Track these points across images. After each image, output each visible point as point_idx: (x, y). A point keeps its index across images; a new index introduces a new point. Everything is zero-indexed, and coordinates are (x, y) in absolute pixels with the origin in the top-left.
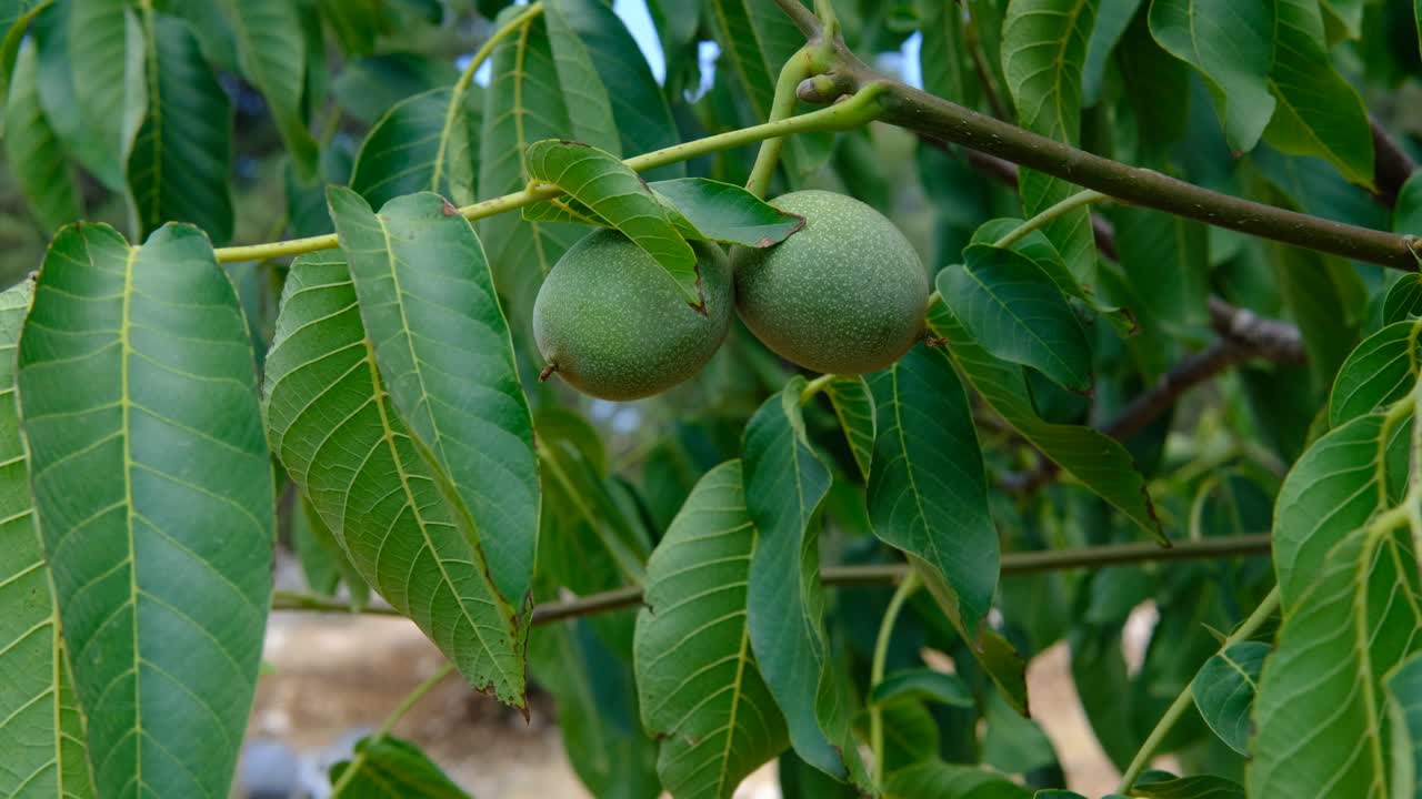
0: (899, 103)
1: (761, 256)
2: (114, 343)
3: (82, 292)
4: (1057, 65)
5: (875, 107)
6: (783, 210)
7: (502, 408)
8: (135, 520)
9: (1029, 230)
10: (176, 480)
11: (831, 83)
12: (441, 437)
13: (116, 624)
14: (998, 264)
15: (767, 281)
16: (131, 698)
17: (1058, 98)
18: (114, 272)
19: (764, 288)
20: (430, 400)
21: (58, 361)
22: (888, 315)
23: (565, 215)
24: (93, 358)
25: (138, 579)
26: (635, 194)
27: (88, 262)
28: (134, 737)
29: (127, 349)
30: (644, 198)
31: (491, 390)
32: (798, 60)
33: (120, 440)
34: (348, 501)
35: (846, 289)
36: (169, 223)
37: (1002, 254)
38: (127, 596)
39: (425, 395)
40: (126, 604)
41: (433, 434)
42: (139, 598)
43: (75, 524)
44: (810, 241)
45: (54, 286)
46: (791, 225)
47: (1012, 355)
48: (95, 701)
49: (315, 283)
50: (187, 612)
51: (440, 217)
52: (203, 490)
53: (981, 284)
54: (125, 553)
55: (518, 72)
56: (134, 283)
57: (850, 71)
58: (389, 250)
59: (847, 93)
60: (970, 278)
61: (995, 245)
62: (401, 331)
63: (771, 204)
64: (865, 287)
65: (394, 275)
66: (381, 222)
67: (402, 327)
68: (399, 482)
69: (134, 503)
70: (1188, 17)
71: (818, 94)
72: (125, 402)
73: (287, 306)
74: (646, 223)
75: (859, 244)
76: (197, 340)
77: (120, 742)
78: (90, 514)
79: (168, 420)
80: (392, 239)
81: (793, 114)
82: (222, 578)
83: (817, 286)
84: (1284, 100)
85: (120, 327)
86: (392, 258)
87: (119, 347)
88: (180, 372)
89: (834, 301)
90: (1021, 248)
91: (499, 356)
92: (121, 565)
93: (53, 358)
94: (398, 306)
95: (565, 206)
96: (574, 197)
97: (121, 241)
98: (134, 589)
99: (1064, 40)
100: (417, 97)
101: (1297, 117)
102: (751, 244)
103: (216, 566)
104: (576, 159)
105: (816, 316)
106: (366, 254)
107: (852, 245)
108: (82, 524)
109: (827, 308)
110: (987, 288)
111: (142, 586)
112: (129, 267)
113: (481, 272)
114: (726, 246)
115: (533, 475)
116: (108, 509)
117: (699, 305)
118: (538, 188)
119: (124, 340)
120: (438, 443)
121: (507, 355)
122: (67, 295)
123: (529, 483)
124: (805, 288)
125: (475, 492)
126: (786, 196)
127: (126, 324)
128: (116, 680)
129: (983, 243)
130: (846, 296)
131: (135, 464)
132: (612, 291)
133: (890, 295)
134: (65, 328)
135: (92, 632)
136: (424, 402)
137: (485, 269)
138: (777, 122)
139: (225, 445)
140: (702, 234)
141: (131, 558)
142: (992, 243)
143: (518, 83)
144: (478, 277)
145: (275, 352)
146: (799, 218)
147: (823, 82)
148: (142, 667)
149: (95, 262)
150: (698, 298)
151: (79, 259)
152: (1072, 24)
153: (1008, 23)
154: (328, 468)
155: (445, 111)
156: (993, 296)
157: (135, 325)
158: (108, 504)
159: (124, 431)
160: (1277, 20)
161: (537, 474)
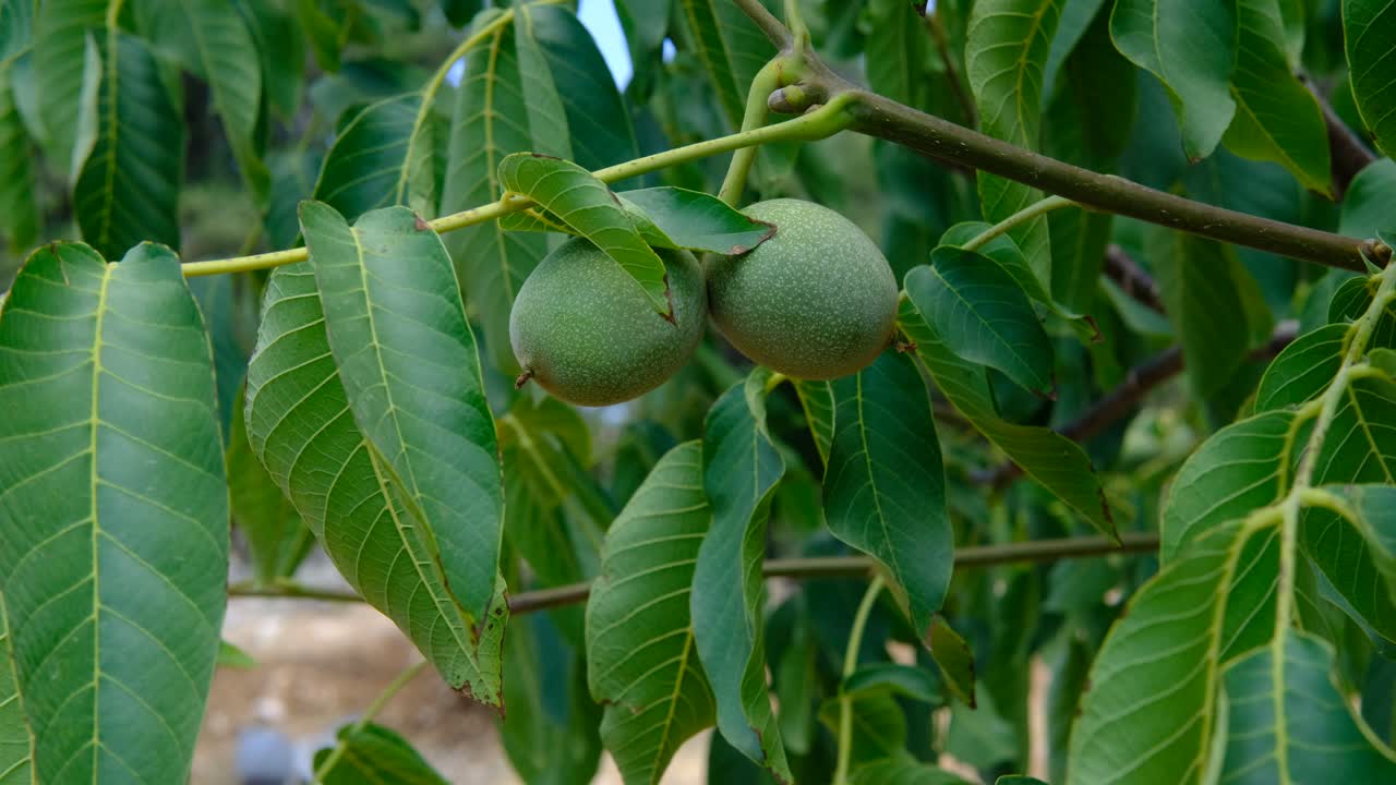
0: (869, 112)
1: (733, 263)
2: (86, 362)
3: (56, 311)
4: (1020, 64)
5: (845, 116)
6: (754, 218)
7: (468, 419)
8: (100, 537)
9: (997, 234)
10: (141, 497)
11: (802, 94)
12: (407, 449)
13: (76, 640)
14: (966, 266)
15: (740, 288)
16: (90, 711)
17: (1019, 98)
18: (89, 290)
19: (736, 294)
20: (396, 410)
21: (28, 382)
22: (859, 321)
23: (540, 224)
24: (63, 378)
25: (100, 595)
26: (604, 207)
27: (63, 281)
28: (92, 748)
29: (98, 368)
30: (615, 210)
31: (458, 403)
32: (769, 71)
33: (88, 458)
34: (329, 505)
35: (814, 297)
36: (144, 243)
37: (970, 256)
38: (89, 610)
39: (392, 406)
40: (88, 619)
41: (400, 446)
42: (101, 612)
43: (37, 542)
44: (780, 249)
45: (25, 308)
46: (762, 233)
47: (976, 357)
48: (50, 717)
49: (294, 293)
50: (147, 627)
51: (412, 231)
52: (166, 508)
53: (948, 285)
54: (90, 569)
55: (489, 75)
56: (108, 302)
57: (820, 81)
58: (362, 264)
59: (818, 103)
60: (938, 278)
61: (964, 247)
62: (371, 344)
63: (745, 212)
64: (836, 294)
65: (365, 289)
66: (355, 235)
67: (371, 340)
68: (378, 487)
69: (99, 520)
70: (1152, 23)
71: (788, 104)
72: (94, 420)
73: (268, 315)
74: (617, 234)
75: (829, 253)
76: (166, 360)
77: (77, 754)
78: (54, 531)
79: (135, 439)
80: (365, 253)
81: (765, 124)
82: (182, 595)
83: (788, 294)
84: (1243, 104)
85: (92, 346)
86: (364, 272)
87: (90, 366)
88: (150, 392)
89: (805, 307)
90: (988, 252)
91: (465, 368)
92: (84, 580)
93: (21, 379)
94: (368, 320)
95: (539, 216)
96: (547, 208)
97: (98, 259)
98: (97, 605)
99: (1028, 41)
100: (387, 101)
101: (1258, 123)
102: (723, 251)
103: (176, 582)
104: (547, 172)
105: (786, 322)
106: (336, 268)
107: (823, 253)
108: (45, 542)
109: (798, 314)
110: (954, 290)
111: (105, 601)
112: (104, 286)
113: (451, 287)
114: (698, 254)
115: (496, 485)
116: (72, 526)
117: (667, 314)
118: (511, 199)
119: (96, 358)
120: (403, 454)
121: (473, 368)
122: (40, 315)
123: (493, 493)
124: (775, 295)
125: (441, 503)
126: (757, 204)
127: (98, 342)
128: (73, 695)
129: (951, 246)
130: (816, 303)
131: (103, 482)
132: (586, 299)
133: (860, 301)
134: (37, 348)
135: (51, 649)
136: (391, 414)
137: (454, 283)
138: (749, 131)
139: (188, 464)
140: (675, 243)
141: (94, 574)
142: (961, 244)
143: (489, 86)
144: (446, 291)
145: (257, 360)
146: (770, 226)
147: (793, 92)
148: (101, 680)
149: (70, 279)
150: (667, 307)
151: (53, 280)
152: (1037, 25)
153: (973, 25)
154: (308, 473)
155: (414, 116)
156: (960, 298)
157: (107, 344)
158: (74, 521)
159: (92, 449)
160: (1239, 25)
161: (501, 484)
